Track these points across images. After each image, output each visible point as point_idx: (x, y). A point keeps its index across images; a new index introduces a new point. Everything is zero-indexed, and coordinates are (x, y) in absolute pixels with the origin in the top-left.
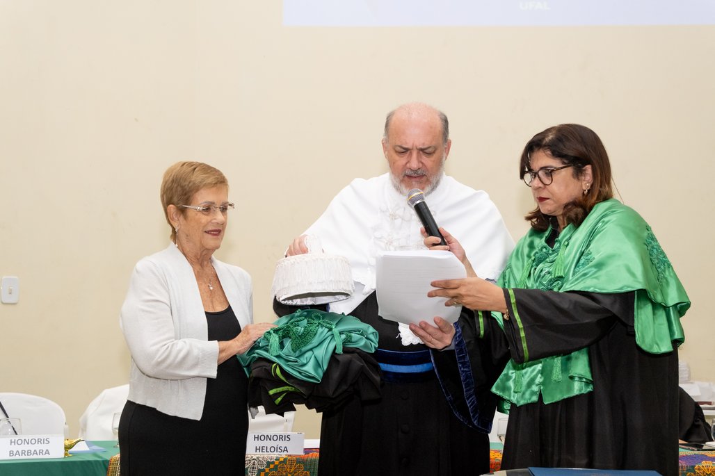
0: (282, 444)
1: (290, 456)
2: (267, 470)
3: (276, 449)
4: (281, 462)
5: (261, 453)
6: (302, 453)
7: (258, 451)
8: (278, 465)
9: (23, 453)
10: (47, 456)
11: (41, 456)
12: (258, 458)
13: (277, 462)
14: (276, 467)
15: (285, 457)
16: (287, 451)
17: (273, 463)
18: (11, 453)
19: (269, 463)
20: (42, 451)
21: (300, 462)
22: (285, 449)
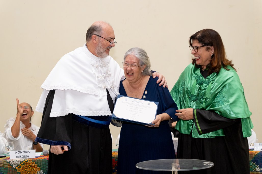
0: (27, 154)
1: (30, 159)
2: (20, 165)
3: (24, 156)
4: (26, 161)
5: (18, 158)
6: (35, 158)
7: (17, 157)
8: (24, 163)
12: (17, 160)
13: (24, 162)
14: (24, 164)
15: (27, 159)
16: (28, 157)
17: (23, 162)
19: (21, 162)
21: (34, 161)
22: (28, 156)
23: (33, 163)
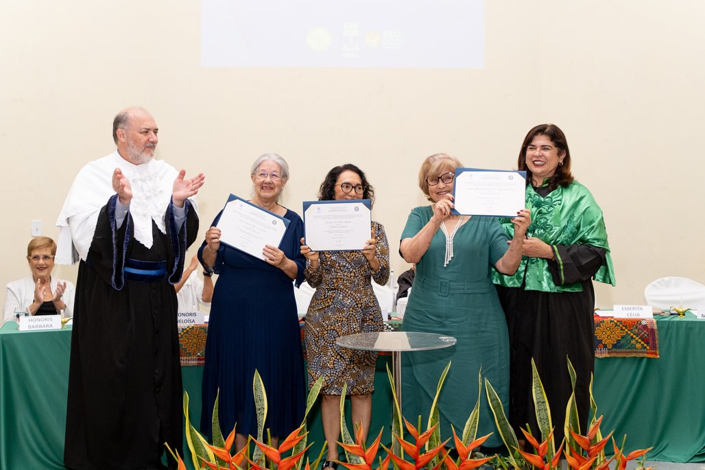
0: (192, 318)
2: (182, 333)
3: (188, 321)
6: (203, 323)
9: (37, 326)
10: (51, 328)
11: (47, 328)
13: (188, 329)
14: (187, 332)
15: (193, 325)
18: (29, 327)
19: (183, 329)
20: (47, 326)
21: (200, 329)
22: (194, 321)
23: (201, 332)
